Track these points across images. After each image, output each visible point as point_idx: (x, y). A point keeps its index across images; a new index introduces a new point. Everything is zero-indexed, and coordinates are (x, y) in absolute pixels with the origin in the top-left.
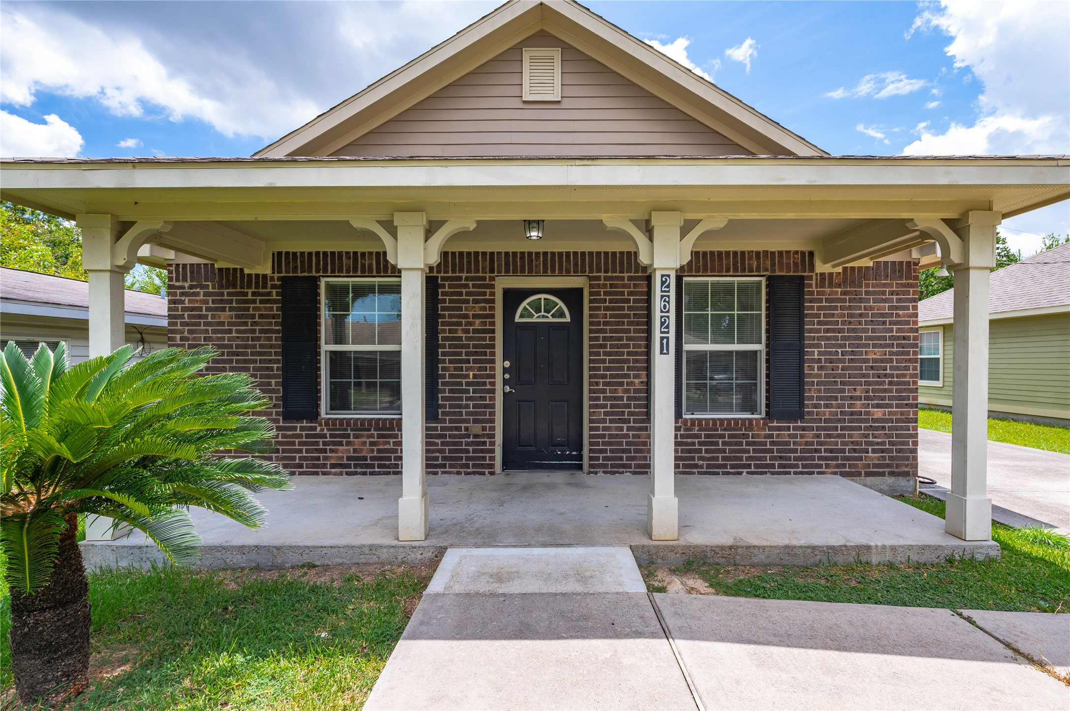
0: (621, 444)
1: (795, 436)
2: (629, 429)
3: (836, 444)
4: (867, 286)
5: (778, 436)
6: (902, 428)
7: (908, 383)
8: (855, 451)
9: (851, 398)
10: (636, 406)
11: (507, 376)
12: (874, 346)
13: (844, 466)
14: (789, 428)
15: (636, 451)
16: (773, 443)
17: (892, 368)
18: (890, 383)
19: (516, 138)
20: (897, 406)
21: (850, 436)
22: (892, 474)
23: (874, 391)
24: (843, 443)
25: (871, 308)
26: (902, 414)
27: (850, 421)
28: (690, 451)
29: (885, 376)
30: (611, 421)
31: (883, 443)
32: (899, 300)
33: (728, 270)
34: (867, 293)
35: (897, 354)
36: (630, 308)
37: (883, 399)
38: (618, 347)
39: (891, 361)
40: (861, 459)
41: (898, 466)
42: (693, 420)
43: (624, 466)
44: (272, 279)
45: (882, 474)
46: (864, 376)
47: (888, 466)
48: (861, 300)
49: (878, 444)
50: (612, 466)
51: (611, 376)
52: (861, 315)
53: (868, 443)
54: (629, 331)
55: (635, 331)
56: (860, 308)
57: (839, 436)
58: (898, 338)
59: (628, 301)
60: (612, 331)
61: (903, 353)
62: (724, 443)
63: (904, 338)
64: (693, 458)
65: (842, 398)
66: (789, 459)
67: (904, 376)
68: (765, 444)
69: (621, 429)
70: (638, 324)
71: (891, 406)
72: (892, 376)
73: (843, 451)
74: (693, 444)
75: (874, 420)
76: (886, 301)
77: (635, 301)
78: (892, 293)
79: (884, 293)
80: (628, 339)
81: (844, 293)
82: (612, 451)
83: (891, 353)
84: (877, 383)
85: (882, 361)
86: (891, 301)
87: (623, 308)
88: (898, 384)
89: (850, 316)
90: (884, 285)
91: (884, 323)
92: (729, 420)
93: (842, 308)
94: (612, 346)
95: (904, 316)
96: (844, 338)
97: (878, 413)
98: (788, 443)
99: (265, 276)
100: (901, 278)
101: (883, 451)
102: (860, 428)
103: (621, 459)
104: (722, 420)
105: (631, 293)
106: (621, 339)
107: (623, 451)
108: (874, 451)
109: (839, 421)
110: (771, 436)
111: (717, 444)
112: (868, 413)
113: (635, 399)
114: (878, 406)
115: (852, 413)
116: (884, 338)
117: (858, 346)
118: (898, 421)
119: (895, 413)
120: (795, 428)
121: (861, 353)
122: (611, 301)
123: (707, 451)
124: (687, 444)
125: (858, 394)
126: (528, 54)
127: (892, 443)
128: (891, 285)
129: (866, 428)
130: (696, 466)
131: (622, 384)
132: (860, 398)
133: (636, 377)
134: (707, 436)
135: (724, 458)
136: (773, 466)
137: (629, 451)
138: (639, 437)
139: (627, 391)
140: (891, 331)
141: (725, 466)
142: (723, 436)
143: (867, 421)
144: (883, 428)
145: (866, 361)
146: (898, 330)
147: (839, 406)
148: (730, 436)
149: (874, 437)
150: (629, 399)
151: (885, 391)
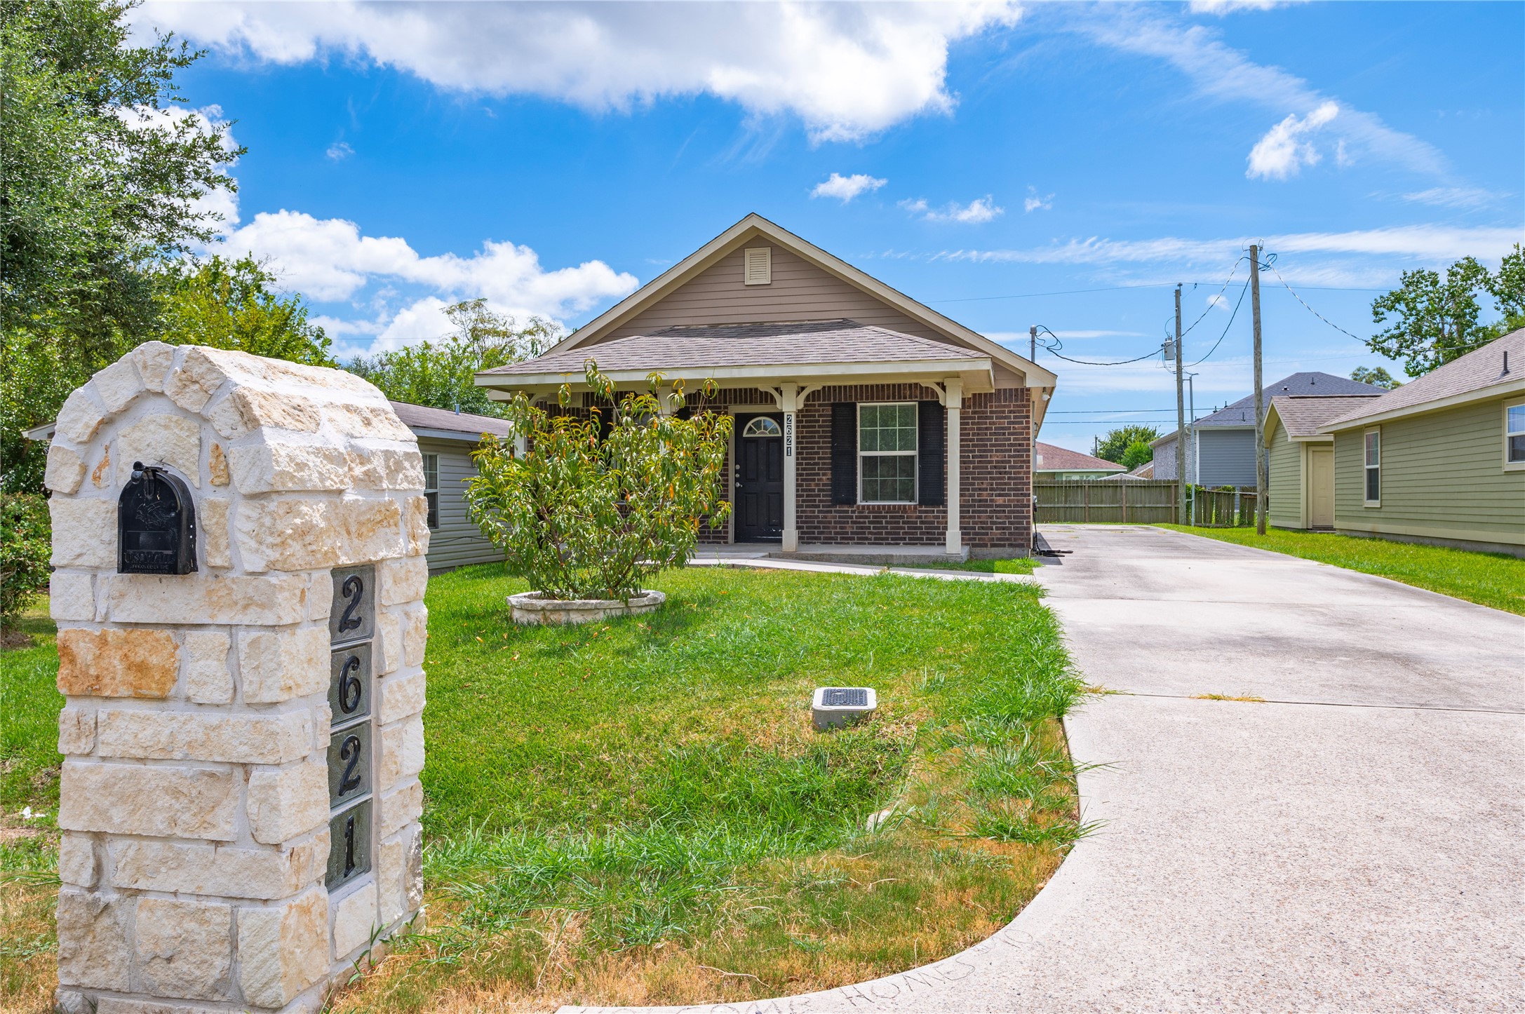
0: (813, 522)
1: (938, 517)
2: (819, 512)
3: (969, 523)
4: (991, 407)
5: (926, 517)
6: (1018, 512)
7: (1023, 478)
8: (983, 528)
9: (980, 489)
10: (824, 496)
11: (738, 476)
12: (997, 451)
13: (975, 539)
14: (933, 512)
15: (824, 528)
16: (922, 522)
17: (1010, 467)
18: (1009, 478)
19: (741, 310)
20: (1014, 495)
21: (979, 517)
22: (1011, 545)
23: (997, 484)
24: (974, 523)
25: (994, 423)
26: (1018, 501)
27: (979, 506)
28: (862, 528)
29: (1005, 473)
30: (807, 506)
31: (1005, 523)
32: (1015, 417)
33: (888, 398)
34: (991, 412)
35: (1014, 456)
36: (820, 427)
37: (1004, 490)
38: (811, 453)
39: (1010, 462)
40: (987, 534)
41: (1015, 540)
42: (863, 506)
43: (816, 538)
44: (583, 410)
45: (1004, 546)
46: (989, 473)
47: (1008, 539)
48: (987, 418)
49: (1000, 523)
50: (808, 538)
51: (807, 475)
52: (986, 429)
53: (992, 523)
54: (818, 442)
55: (824, 442)
56: (986, 423)
57: (970, 517)
58: (1015, 445)
59: (818, 421)
60: (807, 443)
61: (1018, 456)
62: (887, 522)
63: (1020, 445)
64: (864, 533)
65: (973, 490)
66: (934, 534)
67: (1019, 473)
68: (916, 523)
69: (814, 512)
70: (825, 437)
71: (1010, 495)
72: (1010, 473)
73: (974, 528)
74: (865, 523)
75: (997, 506)
76: (1005, 418)
77: (823, 421)
78: (1010, 412)
79: (1004, 412)
80: (819, 448)
81: (974, 413)
82: (807, 528)
83: (1009, 456)
84: (999, 478)
85: (1003, 462)
86: (1010, 417)
87: (814, 427)
88: (1015, 478)
89: (979, 429)
90: (1004, 406)
91: (1004, 434)
92: (889, 506)
93: (973, 424)
94: (807, 453)
95: (1019, 428)
96: (974, 446)
97: (1000, 500)
98: (933, 523)
99: (578, 409)
100: (1016, 401)
101: (1004, 529)
102: (986, 512)
103: (814, 533)
104: (884, 506)
105: (820, 416)
106: (813, 448)
107: (815, 528)
108: (997, 529)
109: (970, 506)
110: (920, 517)
111: (881, 523)
112: (991, 501)
113: (823, 490)
114: (1000, 495)
115: (980, 501)
116: (1004, 445)
117: (985, 451)
118: (1015, 506)
119: (1013, 501)
120: (938, 512)
121: (987, 457)
122: (806, 422)
123: (874, 528)
124: (860, 523)
125: (984, 486)
126: (748, 252)
127: (1010, 523)
128: (1009, 406)
129: (991, 512)
130: (867, 539)
131: (814, 480)
132: (986, 490)
133: (824, 474)
134: (874, 517)
135: (886, 533)
136: (922, 539)
137: (819, 528)
138: (826, 517)
139: (817, 485)
140: (1010, 439)
141: (887, 539)
142: (886, 517)
143: (991, 506)
144: (1004, 511)
145: (991, 462)
146: (1015, 439)
147: (970, 495)
148: (891, 517)
149: (997, 518)
150: (819, 490)
151: (1005, 484)
